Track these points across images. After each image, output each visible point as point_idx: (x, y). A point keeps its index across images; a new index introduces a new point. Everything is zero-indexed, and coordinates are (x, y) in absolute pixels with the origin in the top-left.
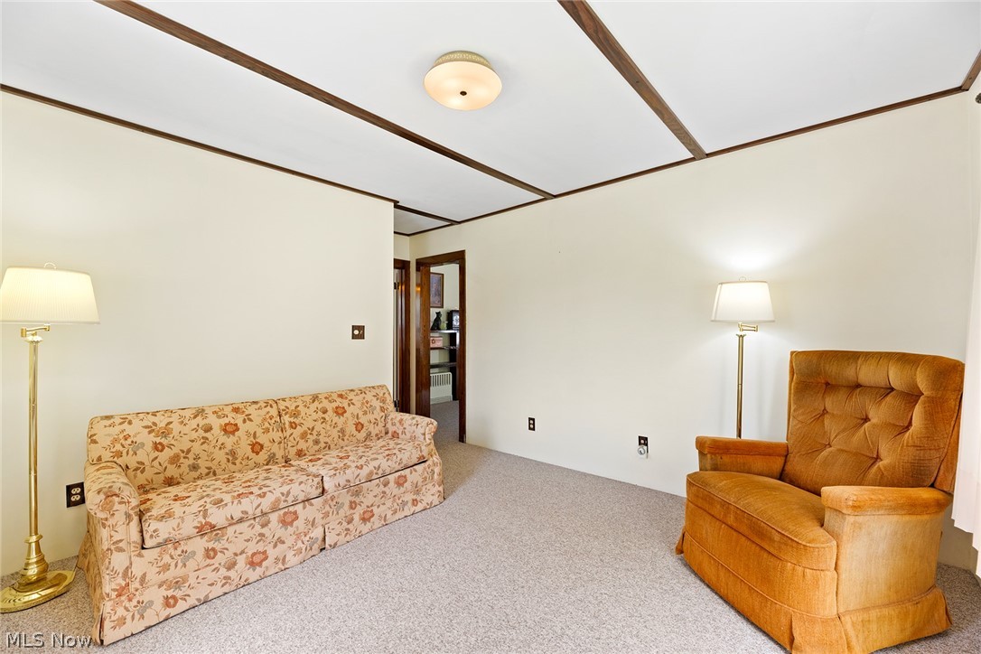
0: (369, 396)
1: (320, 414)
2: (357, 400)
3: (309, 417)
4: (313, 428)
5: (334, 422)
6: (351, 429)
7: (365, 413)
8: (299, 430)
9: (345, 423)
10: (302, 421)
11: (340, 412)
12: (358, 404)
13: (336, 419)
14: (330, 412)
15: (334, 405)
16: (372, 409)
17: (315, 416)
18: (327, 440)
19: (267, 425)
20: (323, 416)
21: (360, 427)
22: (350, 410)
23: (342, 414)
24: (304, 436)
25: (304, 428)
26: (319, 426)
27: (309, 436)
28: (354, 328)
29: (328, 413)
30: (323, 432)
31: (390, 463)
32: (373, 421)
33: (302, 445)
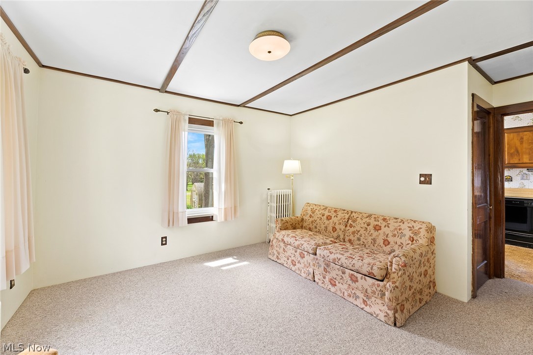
0: (404, 226)
1: (366, 225)
2: (393, 225)
3: (360, 225)
4: (359, 231)
5: (371, 233)
6: (380, 241)
7: (394, 236)
8: (352, 230)
9: (378, 236)
10: (355, 226)
11: (377, 228)
12: (392, 228)
13: (373, 231)
14: (371, 227)
15: (376, 223)
16: (403, 235)
17: (363, 225)
18: (364, 241)
19: (341, 221)
20: (367, 227)
21: (386, 243)
22: (384, 230)
23: (378, 230)
24: (353, 233)
25: (355, 229)
26: (362, 231)
27: (356, 234)
28: (421, 175)
29: (370, 226)
30: (363, 235)
31: (346, 261)
32: (399, 243)
33: (352, 237)
